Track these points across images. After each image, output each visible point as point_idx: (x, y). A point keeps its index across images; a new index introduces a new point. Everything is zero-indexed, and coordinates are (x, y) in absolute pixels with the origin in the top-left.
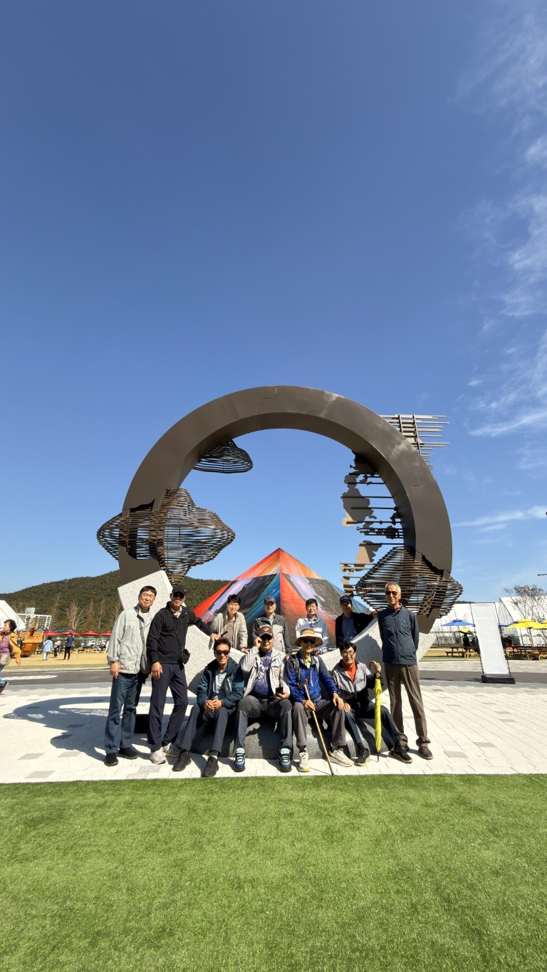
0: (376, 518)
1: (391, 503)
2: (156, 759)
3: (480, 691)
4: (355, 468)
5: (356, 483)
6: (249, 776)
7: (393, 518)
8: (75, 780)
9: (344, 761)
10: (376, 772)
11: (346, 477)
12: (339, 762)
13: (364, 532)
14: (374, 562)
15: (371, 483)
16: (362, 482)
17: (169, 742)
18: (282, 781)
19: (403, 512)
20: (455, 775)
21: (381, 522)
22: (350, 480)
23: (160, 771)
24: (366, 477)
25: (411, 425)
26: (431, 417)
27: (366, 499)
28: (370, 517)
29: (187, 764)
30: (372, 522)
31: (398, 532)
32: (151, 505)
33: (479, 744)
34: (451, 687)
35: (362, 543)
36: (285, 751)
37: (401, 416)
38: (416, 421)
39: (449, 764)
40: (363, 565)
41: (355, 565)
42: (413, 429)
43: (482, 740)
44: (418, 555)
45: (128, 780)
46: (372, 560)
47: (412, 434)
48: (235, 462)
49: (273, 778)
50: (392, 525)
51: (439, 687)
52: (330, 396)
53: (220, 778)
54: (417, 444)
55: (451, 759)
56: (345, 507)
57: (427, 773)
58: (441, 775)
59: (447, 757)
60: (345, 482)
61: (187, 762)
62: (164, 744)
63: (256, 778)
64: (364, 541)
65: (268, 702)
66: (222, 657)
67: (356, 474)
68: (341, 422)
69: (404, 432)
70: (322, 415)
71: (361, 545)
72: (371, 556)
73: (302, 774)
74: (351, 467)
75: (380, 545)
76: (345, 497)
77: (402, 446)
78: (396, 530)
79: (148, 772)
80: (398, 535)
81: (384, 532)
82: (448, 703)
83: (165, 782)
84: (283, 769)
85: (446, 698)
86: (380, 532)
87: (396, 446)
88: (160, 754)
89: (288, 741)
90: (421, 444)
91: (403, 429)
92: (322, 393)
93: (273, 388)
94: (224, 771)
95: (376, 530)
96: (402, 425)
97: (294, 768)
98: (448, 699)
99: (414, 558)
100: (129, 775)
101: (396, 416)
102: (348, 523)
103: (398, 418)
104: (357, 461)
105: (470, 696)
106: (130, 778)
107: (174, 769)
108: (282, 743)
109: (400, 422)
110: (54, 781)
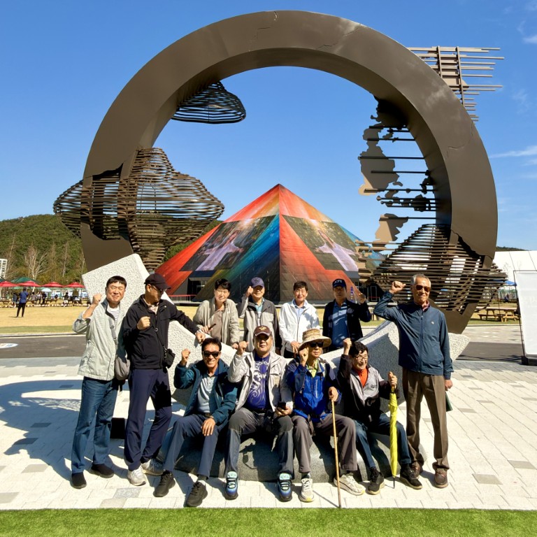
0: (401, 185)
1: (422, 166)
2: (135, 479)
3: (519, 379)
4: (377, 119)
5: (378, 140)
6: (243, 506)
7: (424, 185)
8: (42, 507)
9: (354, 488)
10: (392, 505)
11: (366, 131)
12: (348, 488)
13: (387, 203)
14: (396, 242)
15: (397, 139)
16: (386, 138)
17: (149, 458)
18: (281, 515)
19: (436, 177)
20: (485, 511)
21: (408, 191)
22: (371, 136)
23: (139, 496)
24: (391, 131)
25: (452, 62)
26: (480, 50)
27: (390, 161)
28: (394, 184)
29: (171, 487)
30: (397, 191)
31: (430, 203)
32: (119, 170)
33: (515, 464)
34: (484, 372)
35: (383, 216)
36: (284, 476)
37: (440, 49)
38: (460, 56)
39: (478, 493)
40: (383, 245)
41: (374, 245)
42: (455, 67)
43: (519, 458)
44: (454, 236)
45: (103, 509)
46: (395, 239)
47: (453, 73)
48: (224, 112)
49: (271, 511)
50: (423, 194)
51: (469, 372)
52: (347, 25)
53: (209, 509)
54: (460, 87)
55: (482, 486)
56: (363, 170)
57: (451, 508)
58: (467, 511)
59: (476, 483)
60: (364, 137)
61: (171, 484)
62: (143, 461)
63: (251, 510)
64: (386, 215)
65: (265, 416)
66: (210, 360)
67: (379, 128)
68: (360, 61)
69: (444, 70)
70: (337, 51)
71: (381, 219)
72: (394, 233)
73: (305, 505)
74: (372, 117)
75: (406, 219)
76: (363, 157)
77: (440, 94)
78: (427, 201)
79: (125, 497)
80: (430, 207)
81: (412, 203)
82: (480, 399)
83: (146, 512)
84: (283, 498)
85: (478, 389)
86: (406, 203)
87: (432, 94)
88: (140, 473)
89: (288, 466)
90: (464, 87)
91: (442, 67)
92: (337, 21)
93: (272, 14)
94: (213, 499)
95: (402, 201)
96: (441, 61)
97: (294, 495)
98: (479, 392)
99: (448, 240)
100: (104, 501)
101: (434, 49)
102: (366, 191)
103: (437, 52)
104: (380, 110)
105: (506, 386)
106: (106, 506)
107: (156, 494)
108: (281, 468)
109: (438, 58)
110: (18, 508)
